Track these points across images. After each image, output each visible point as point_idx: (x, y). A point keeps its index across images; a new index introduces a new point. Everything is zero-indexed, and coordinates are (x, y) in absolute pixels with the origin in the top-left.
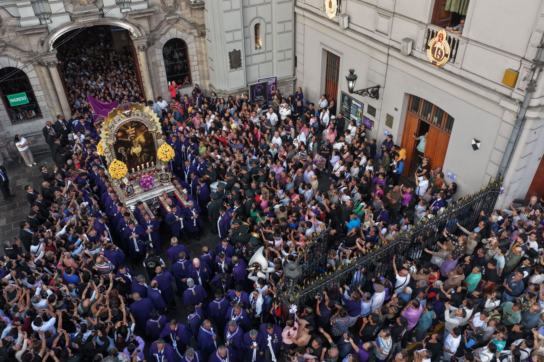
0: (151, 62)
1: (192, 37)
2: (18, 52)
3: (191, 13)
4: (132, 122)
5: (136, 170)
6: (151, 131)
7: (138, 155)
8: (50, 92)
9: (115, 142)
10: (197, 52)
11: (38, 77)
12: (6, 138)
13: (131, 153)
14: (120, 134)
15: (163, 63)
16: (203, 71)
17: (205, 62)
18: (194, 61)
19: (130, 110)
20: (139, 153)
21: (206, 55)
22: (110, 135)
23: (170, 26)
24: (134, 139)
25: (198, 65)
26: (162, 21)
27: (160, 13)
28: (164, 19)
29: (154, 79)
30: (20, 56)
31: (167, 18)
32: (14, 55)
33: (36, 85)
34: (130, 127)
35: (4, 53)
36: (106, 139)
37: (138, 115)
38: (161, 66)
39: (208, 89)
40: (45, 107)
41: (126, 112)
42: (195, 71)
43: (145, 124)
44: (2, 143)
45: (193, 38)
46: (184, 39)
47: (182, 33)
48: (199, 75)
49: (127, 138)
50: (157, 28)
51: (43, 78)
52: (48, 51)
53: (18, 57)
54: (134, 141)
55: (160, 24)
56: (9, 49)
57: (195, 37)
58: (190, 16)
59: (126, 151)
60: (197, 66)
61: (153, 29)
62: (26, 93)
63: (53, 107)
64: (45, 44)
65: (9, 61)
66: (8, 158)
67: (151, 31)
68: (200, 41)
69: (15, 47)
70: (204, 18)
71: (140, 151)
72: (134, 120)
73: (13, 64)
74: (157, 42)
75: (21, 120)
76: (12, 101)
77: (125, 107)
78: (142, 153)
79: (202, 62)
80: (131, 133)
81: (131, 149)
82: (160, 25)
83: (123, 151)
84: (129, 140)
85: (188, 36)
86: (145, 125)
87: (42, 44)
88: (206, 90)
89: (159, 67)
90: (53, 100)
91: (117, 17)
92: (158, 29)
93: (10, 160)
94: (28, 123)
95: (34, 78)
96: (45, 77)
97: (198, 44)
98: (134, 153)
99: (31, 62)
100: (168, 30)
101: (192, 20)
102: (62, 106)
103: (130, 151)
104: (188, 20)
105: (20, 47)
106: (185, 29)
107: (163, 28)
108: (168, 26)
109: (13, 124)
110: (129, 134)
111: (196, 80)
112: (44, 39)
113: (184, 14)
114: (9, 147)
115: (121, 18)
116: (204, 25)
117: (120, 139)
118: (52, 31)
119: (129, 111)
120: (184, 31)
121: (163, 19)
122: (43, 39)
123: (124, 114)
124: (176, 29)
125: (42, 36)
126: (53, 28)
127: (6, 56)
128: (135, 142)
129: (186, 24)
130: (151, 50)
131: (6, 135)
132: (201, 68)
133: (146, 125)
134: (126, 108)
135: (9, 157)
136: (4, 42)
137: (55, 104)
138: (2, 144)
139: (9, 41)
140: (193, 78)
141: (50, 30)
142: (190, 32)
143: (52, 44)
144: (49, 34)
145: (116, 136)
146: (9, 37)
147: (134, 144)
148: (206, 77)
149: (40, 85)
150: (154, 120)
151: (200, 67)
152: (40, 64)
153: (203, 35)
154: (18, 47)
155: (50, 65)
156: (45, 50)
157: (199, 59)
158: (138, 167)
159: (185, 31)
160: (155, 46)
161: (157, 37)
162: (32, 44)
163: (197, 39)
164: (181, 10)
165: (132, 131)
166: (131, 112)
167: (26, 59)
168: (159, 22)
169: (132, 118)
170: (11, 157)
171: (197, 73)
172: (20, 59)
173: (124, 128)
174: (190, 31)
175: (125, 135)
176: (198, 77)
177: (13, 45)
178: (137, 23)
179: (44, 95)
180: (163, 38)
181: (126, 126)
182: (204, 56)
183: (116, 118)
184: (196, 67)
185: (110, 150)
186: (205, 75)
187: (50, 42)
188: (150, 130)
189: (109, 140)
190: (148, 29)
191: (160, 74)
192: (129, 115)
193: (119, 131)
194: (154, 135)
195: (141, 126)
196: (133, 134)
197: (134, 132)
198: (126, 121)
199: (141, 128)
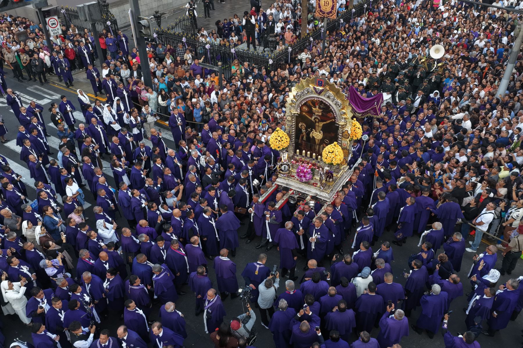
4: (321, 103)
5: (301, 153)
6: (337, 124)
7: (317, 141)
9: (298, 114)
13: (311, 135)
14: (305, 108)
19: (323, 88)
22: (295, 104)
24: (318, 123)
34: (317, 106)
36: (291, 106)
37: (329, 97)
41: (318, 88)
43: (334, 111)
49: (311, 117)
59: (306, 129)
71: (321, 138)
72: (323, 101)
77: (319, 81)
78: (322, 141)
80: (317, 114)
81: (312, 130)
83: (304, 128)
84: (313, 119)
86: (333, 113)
98: (313, 137)
103: (310, 133)
110: (314, 114)
123: (315, 89)
133: (335, 114)
134: (320, 83)
145: (301, 108)
147: (317, 128)
150: (345, 113)
158: (304, 151)
165: (318, 112)
166: (322, 91)
169: (322, 98)
173: (311, 104)
175: (311, 113)
181: (314, 103)
183: (306, 89)
185: (292, 120)
188: (337, 121)
189: (292, 108)
192: (320, 93)
193: (305, 104)
194: (340, 130)
195: (330, 112)
196: (319, 116)
197: (320, 114)
198: (314, 97)
199: (329, 115)
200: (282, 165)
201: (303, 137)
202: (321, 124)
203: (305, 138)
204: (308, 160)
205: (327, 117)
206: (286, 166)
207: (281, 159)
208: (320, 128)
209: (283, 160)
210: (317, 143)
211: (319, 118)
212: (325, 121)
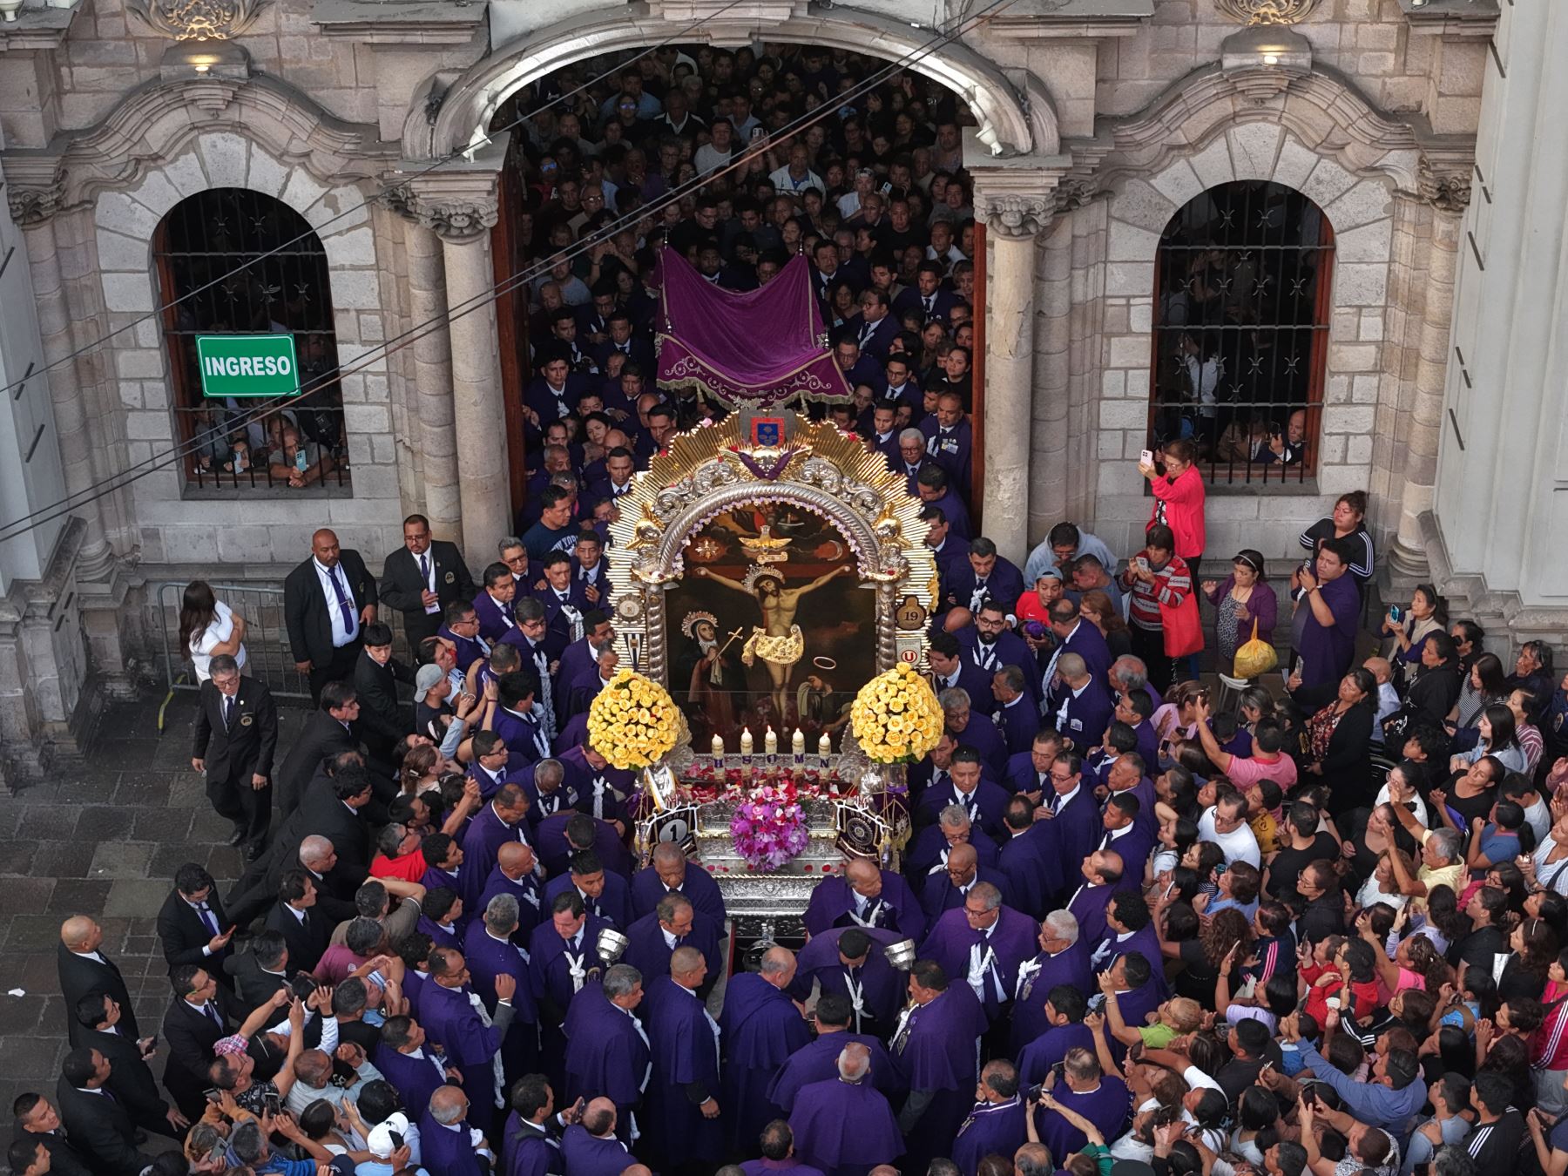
0: (1058, 305)
1: (1376, 194)
2: (306, 122)
3: (1403, 49)
4: (782, 510)
5: (732, 745)
6: (867, 580)
8: (420, 365)
9: (675, 580)
10: (1391, 290)
11: (377, 267)
12: (134, 564)
13: (746, 654)
14: (707, 549)
15: (1142, 318)
16: (1404, 415)
17: (1426, 371)
18: (1357, 342)
19: (783, 451)
20: (784, 667)
21: (1445, 324)
22: (656, 542)
23: (1241, 104)
24: (776, 594)
25: (1378, 370)
26: (1195, 72)
27: (1194, 20)
28: (1211, 58)
29: (1057, 410)
30: (311, 145)
31: (1231, 61)
32: (280, 134)
33: (359, 312)
34: (765, 530)
35: (233, 115)
36: (635, 554)
37: (817, 482)
38: (1129, 332)
39: (1409, 539)
40: (377, 440)
41: (760, 453)
42: (1349, 402)
43: (846, 534)
44: (105, 589)
45: (1384, 197)
46: (1318, 195)
47: (1314, 157)
48: (1373, 434)
50: (1150, 111)
51: (402, 278)
52: (457, 151)
53: (297, 147)
54: (771, 601)
55: (1175, 83)
56: (263, 96)
57: (1398, 193)
58: (1390, 61)
59: (720, 634)
60: (1374, 380)
61: (1119, 110)
62: (297, 339)
63: (416, 446)
64: (450, 111)
65: (250, 155)
66: (112, 678)
67: (1101, 120)
68: (1424, 232)
69: (298, 97)
70: (1477, 94)
71: (794, 658)
72: (791, 501)
73: (264, 177)
74: (1133, 189)
75: (235, 478)
76: (214, 367)
77: (761, 427)
78: (802, 669)
79: (1408, 361)
80: (768, 559)
81: (748, 634)
82: (1171, 93)
83: (707, 634)
84: (749, 587)
85: (1352, 180)
86: (844, 542)
87: (433, 110)
88: (1395, 538)
89: (1111, 335)
90: (425, 416)
91: (906, 14)
92: (1157, 116)
93: (121, 689)
94: (266, 505)
95: (354, 268)
96: (413, 280)
97: (1405, 240)
98: (759, 661)
99: (357, 179)
100: (1220, 127)
101: (1400, 89)
102: (461, 464)
103: (739, 645)
104: (1374, 87)
105: (322, 93)
106: (1338, 137)
107: (1188, 113)
108: (1226, 106)
109: (185, 497)
110: (754, 562)
111: (1344, 462)
112: (454, 77)
113: (1355, 49)
114: (135, 613)
115: (927, 19)
116: (1467, 141)
117: (703, 572)
118: (511, 41)
119: (775, 453)
120: (1330, 147)
121: (1201, 59)
122: (447, 79)
123: (747, 459)
124: (1276, 130)
125: (447, 59)
126: (520, 28)
127: (240, 128)
128: (778, 608)
129: (1350, 108)
130: (1081, 230)
131: (136, 547)
132: (1392, 396)
133: (851, 542)
134: (767, 434)
135: (119, 668)
136: (246, 54)
137: (431, 439)
138: (101, 597)
139: (273, 54)
140: (1329, 447)
141: (499, 33)
142: (1368, 160)
143: (489, 114)
144: (489, 53)
145: (687, 554)
146: (278, 35)
147: (772, 617)
148: (1415, 459)
149: (380, 312)
150: (896, 530)
151: (1392, 388)
152: (402, 206)
153: (1450, 197)
154: (311, 94)
155: (449, 227)
156: (442, 143)
157: (1397, 336)
158: (747, 736)
159: (1342, 148)
160: (1117, 206)
161: (1142, 157)
162: (384, 96)
163: (1409, 211)
164: (1339, 18)
165: (771, 551)
166: (782, 462)
167: (335, 165)
168: (1175, 73)
169: (788, 489)
170: (135, 677)
171: (1363, 418)
172: (307, 155)
173: (733, 526)
174: (1370, 156)
175: (737, 561)
176: (1362, 447)
177: (290, 79)
178: (1023, 63)
179: (388, 373)
180: (1180, 167)
181: (747, 519)
182: (1430, 332)
183: (704, 468)
184: (1365, 386)
185: (644, 609)
186: (1407, 445)
187: (482, 100)
188: (865, 571)
189: (645, 562)
190: (1082, 113)
191: (1112, 382)
192: (774, 473)
193: (708, 532)
194: (883, 603)
195: (825, 541)
196: (777, 565)
197: (784, 556)
198: (749, 497)
199: (822, 552)
200: (660, 824)
201: (706, 673)
202: (790, 599)
203: (716, 675)
204: (770, 769)
205: (816, 560)
206: (680, 823)
207: (650, 802)
208: (787, 617)
209: (660, 803)
210: (778, 680)
211: (778, 574)
212: (810, 581)
